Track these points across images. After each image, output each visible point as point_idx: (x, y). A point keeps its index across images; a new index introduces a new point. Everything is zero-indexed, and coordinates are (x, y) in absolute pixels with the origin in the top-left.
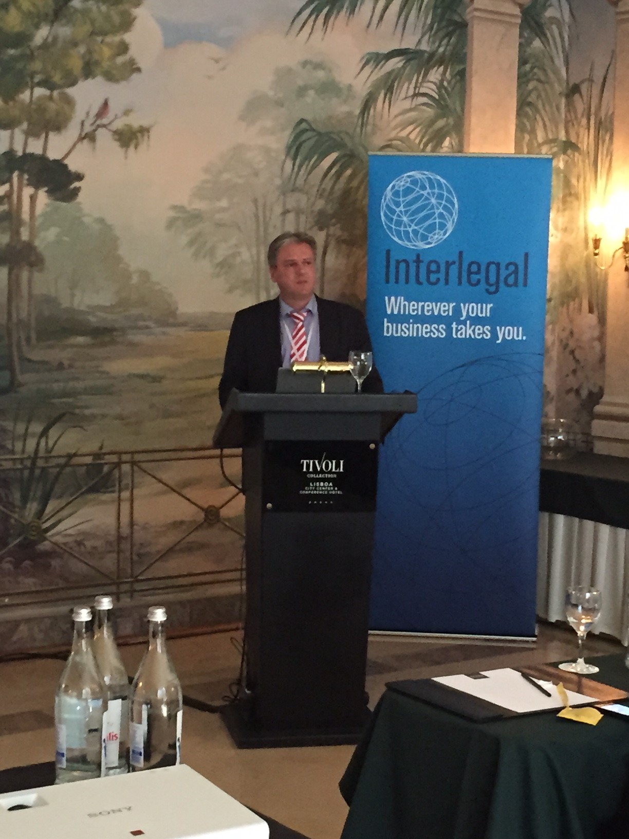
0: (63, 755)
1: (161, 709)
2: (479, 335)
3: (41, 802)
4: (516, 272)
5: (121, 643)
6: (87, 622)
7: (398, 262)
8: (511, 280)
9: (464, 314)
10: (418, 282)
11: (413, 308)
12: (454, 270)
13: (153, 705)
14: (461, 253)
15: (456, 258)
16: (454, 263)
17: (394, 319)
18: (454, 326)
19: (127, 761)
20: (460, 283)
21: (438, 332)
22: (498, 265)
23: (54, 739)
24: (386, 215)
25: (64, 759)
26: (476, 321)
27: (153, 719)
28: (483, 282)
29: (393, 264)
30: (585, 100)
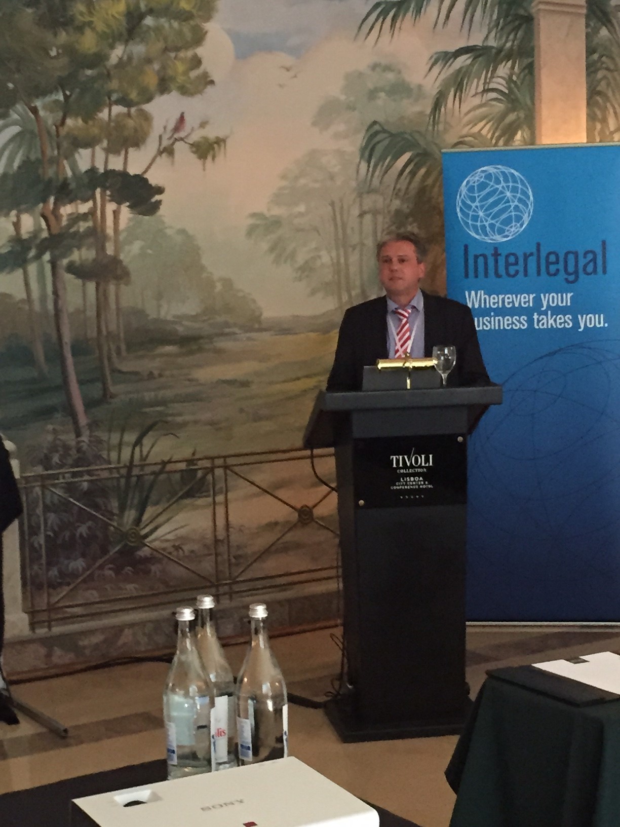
0: (173, 752)
1: (266, 704)
2: (561, 324)
3: (155, 798)
4: (594, 260)
5: (225, 643)
6: (190, 621)
7: (476, 257)
8: (590, 268)
9: (545, 304)
10: (498, 275)
11: (493, 301)
12: (532, 262)
13: (258, 700)
14: (538, 245)
15: (534, 250)
16: (531, 254)
18: (536, 317)
19: (236, 756)
20: (539, 273)
21: (520, 323)
22: (576, 254)
23: (166, 736)
24: (462, 211)
25: (175, 756)
26: (557, 311)
27: (259, 714)
28: (562, 272)
29: (471, 261)
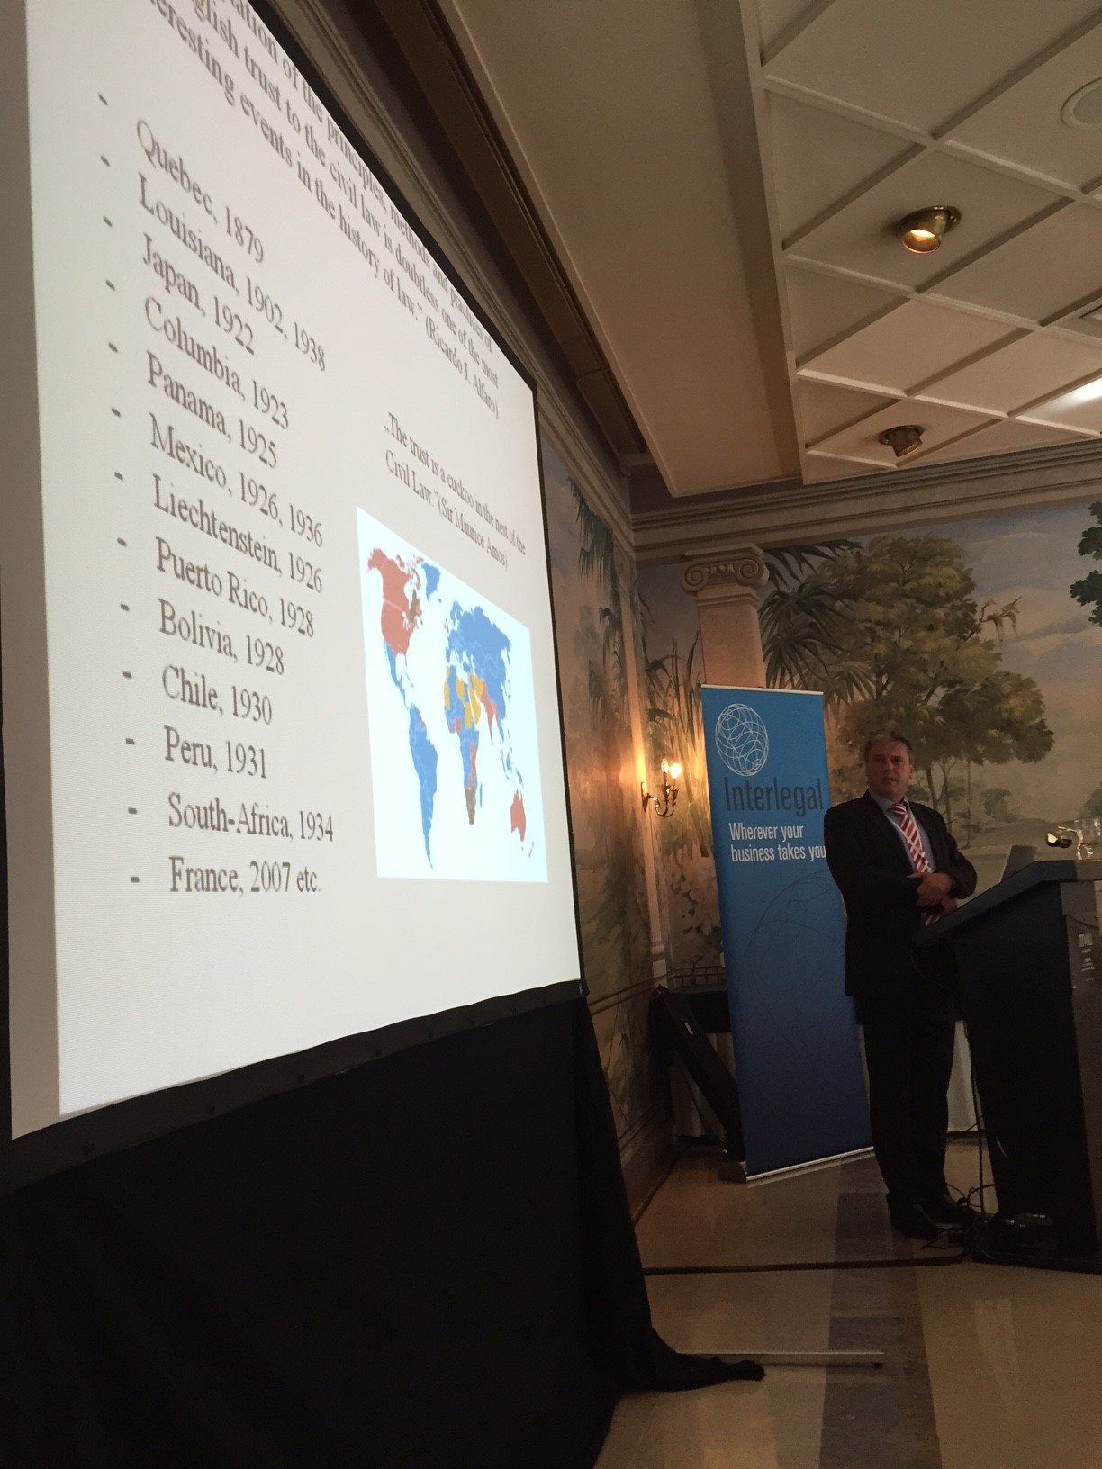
2: (798, 855)
4: (814, 796)
7: (734, 789)
8: (812, 805)
9: (785, 837)
10: (752, 810)
11: (750, 833)
12: (772, 794)
14: (775, 779)
15: (773, 785)
16: (771, 789)
17: (742, 844)
18: (779, 849)
20: (778, 808)
21: (765, 855)
22: (801, 789)
24: (720, 744)
26: (794, 843)
28: (793, 807)
29: (731, 791)
30: (671, 674)
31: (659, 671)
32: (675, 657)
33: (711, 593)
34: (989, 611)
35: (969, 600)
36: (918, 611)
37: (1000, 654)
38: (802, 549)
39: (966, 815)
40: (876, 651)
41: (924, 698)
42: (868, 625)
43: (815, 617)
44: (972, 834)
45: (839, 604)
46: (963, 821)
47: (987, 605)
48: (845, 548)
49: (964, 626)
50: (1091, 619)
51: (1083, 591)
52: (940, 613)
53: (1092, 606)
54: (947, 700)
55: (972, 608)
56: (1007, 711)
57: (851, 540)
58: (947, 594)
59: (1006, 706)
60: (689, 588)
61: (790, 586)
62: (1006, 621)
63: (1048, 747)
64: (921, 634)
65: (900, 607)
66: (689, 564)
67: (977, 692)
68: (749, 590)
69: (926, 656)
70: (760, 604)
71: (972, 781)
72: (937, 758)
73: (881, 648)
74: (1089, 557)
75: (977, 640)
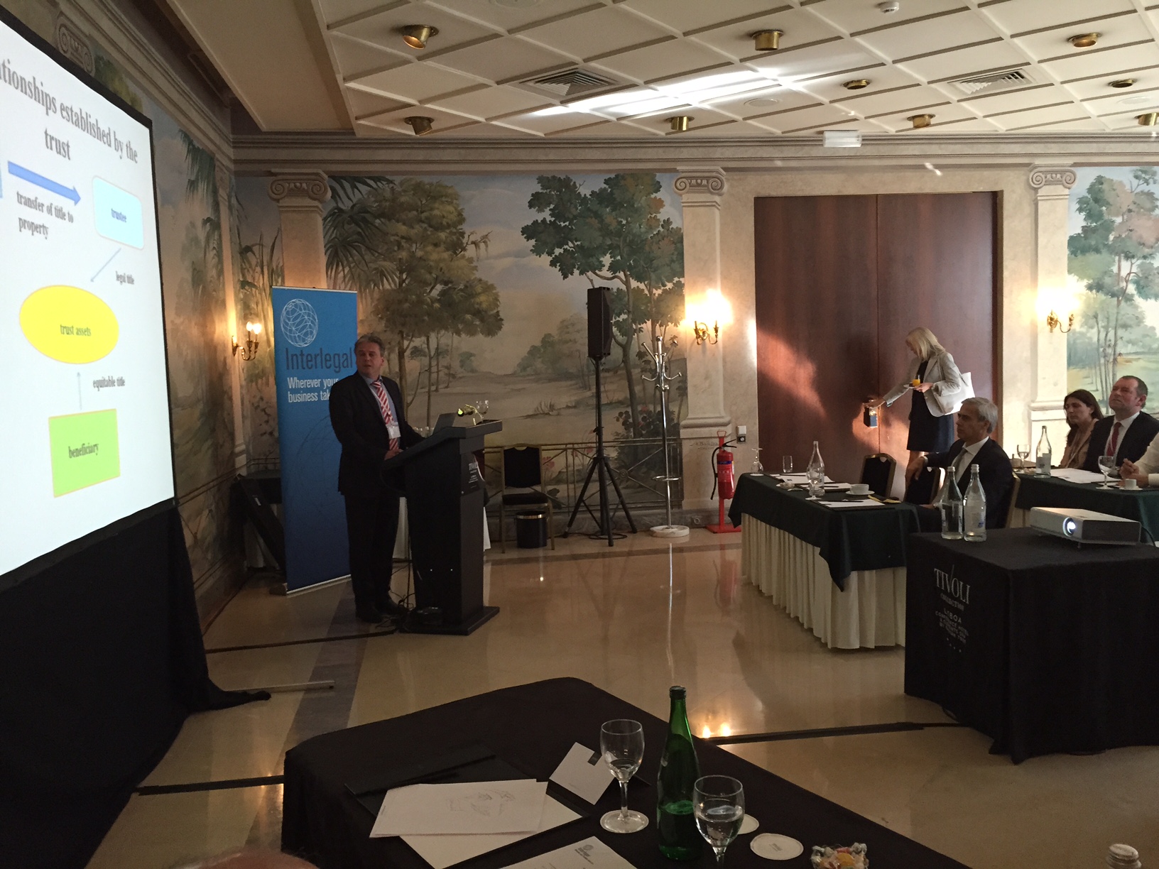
4: (347, 359)
7: (292, 356)
8: (345, 365)
10: (304, 368)
11: (302, 384)
12: (319, 359)
14: (321, 349)
15: (319, 352)
16: (318, 355)
17: (296, 391)
18: (321, 393)
20: (322, 368)
21: (314, 397)
22: (339, 355)
24: (284, 326)
28: (332, 366)
29: (290, 358)
30: (258, 256)
31: (249, 254)
32: (262, 245)
33: (287, 202)
34: (473, 238)
35: (461, 229)
36: (429, 233)
37: (476, 267)
38: (355, 179)
39: (448, 368)
40: (400, 257)
41: (428, 291)
42: (397, 238)
43: (360, 227)
44: (451, 379)
45: (378, 221)
46: (446, 371)
47: (472, 233)
48: (384, 183)
49: (456, 246)
50: (531, 250)
51: (529, 232)
52: (443, 235)
53: (533, 242)
54: (443, 293)
55: (462, 234)
56: (478, 304)
57: (388, 177)
58: (447, 223)
59: (478, 300)
60: (273, 195)
61: (346, 205)
62: (482, 245)
63: (500, 328)
64: (430, 248)
65: (418, 229)
66: (274, 178)
67: (461, 290)
68: (316, 203)
69: (432, 263)
70: (324, 215)
71: (454, 345)
72: (433, 331)
73: (404, 255)
74: (534, 210)
75: (463, 257)
